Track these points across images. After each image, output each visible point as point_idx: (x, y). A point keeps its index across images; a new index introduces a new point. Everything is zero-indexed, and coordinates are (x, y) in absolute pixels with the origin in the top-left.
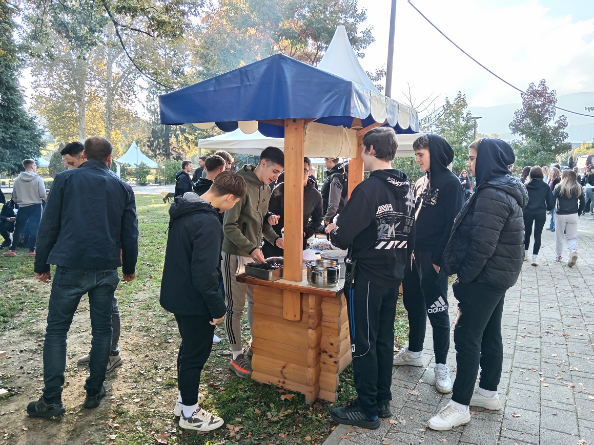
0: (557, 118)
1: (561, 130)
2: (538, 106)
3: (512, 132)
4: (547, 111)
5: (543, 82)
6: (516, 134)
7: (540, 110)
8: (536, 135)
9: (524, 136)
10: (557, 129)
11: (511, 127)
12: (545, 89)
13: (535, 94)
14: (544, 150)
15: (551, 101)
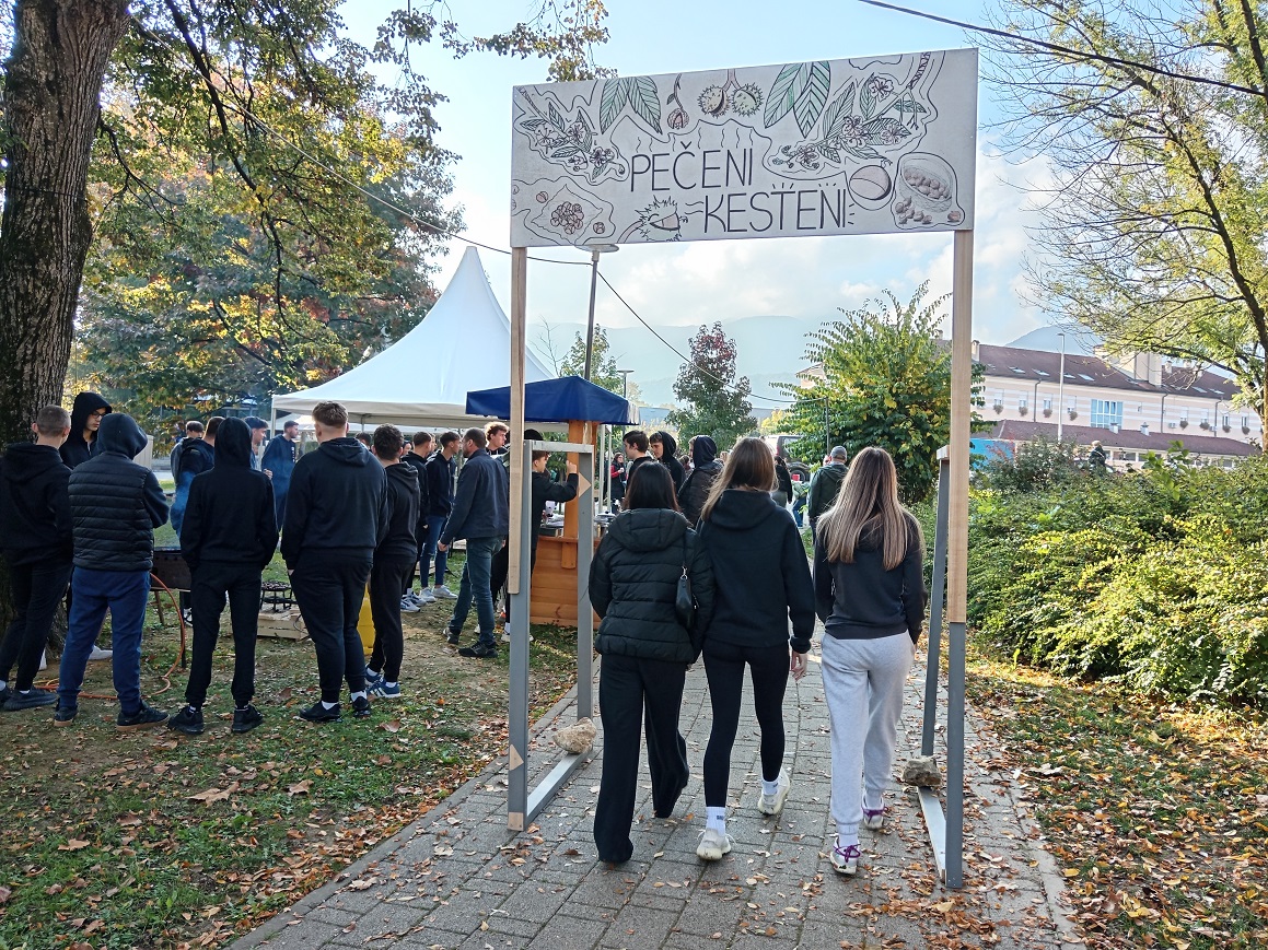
0: (737, 380)
1: (743, 399)
2: (711, 361)
3: (677, 396)
4: (725, 369)
5: (717, 326)
6: (683, 400)
7: (715, 366)
8: (710, 403)
9: (693, 404)
10: (737, 396)
11: (677, 389)
12: (721, 337)
13: (708, 342)
14: (721, 426)
15: (729, 355)
